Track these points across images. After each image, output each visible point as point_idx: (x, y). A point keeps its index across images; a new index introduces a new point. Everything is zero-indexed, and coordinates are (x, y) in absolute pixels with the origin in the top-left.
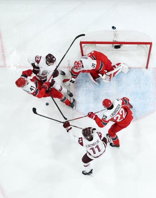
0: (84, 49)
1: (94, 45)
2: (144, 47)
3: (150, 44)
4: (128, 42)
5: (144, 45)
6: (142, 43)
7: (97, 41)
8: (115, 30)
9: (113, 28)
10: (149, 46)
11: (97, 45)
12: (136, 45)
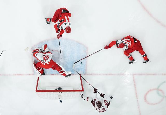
0: (81, 86)
1: (74, 90)
2: (41, 89)
3: (37, 91)
4: (51, 92)
5: (41, 90)
6: (42, 92)
7: (73, 92)
8: (60, 100)
9: (61, 102)
10: (38, 90)
11: (72, 90)
12: (46, 90)
